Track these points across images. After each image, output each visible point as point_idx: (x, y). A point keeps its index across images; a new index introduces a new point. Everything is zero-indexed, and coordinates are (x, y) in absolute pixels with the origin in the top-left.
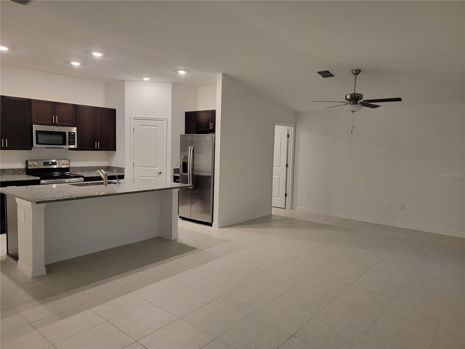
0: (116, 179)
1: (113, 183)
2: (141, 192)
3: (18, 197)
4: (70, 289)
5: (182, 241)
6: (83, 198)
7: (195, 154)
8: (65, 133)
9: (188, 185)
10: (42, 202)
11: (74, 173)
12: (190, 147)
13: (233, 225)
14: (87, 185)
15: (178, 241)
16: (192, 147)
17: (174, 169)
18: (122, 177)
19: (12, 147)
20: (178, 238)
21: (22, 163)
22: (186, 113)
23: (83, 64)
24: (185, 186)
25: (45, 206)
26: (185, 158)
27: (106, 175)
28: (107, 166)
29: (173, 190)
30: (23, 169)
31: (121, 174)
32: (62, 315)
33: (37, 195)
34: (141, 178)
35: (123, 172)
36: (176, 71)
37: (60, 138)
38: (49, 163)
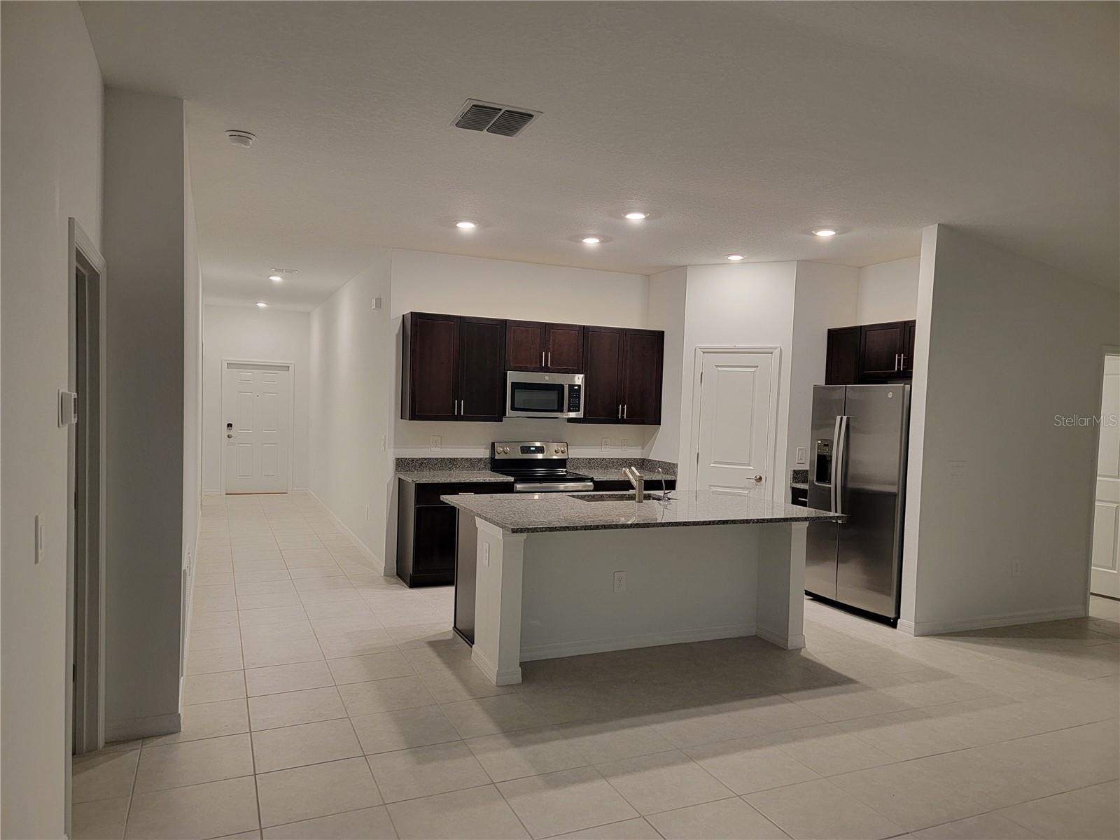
0: (662, 490)
1: (654, 499)
2: (717, 524)
3: (480, 516)
4: (568, 724)
5: (815, 655)
6: (597, 527)
7: (852, 435)
8: (562, 386)
9: (831, 514)
10: (521, 530)
11: (574, 472)
12: (838, 418)
13: (958, 632)
14: (602, 498)
15: (803, 653)
16: (845, 418)
17: (795, 471)
18: (671, 485)
19: (472, 415)
20: (804, 647)
21: (485, 446)
22: (829, 331)
23: (604, 239)
24: (825, 515)
25: (525, 538)
26: (825, 445)
27: (640, 479)
28: (640, 459)
29: (793, 523)
30: (487, 458)
31: (669, 478)
32: (553, 780)
33: (513, 516)
34: (714, 489)
35: (675, 473)
36: (809, 231)
37: (553, 396)
38: (532, 449)
